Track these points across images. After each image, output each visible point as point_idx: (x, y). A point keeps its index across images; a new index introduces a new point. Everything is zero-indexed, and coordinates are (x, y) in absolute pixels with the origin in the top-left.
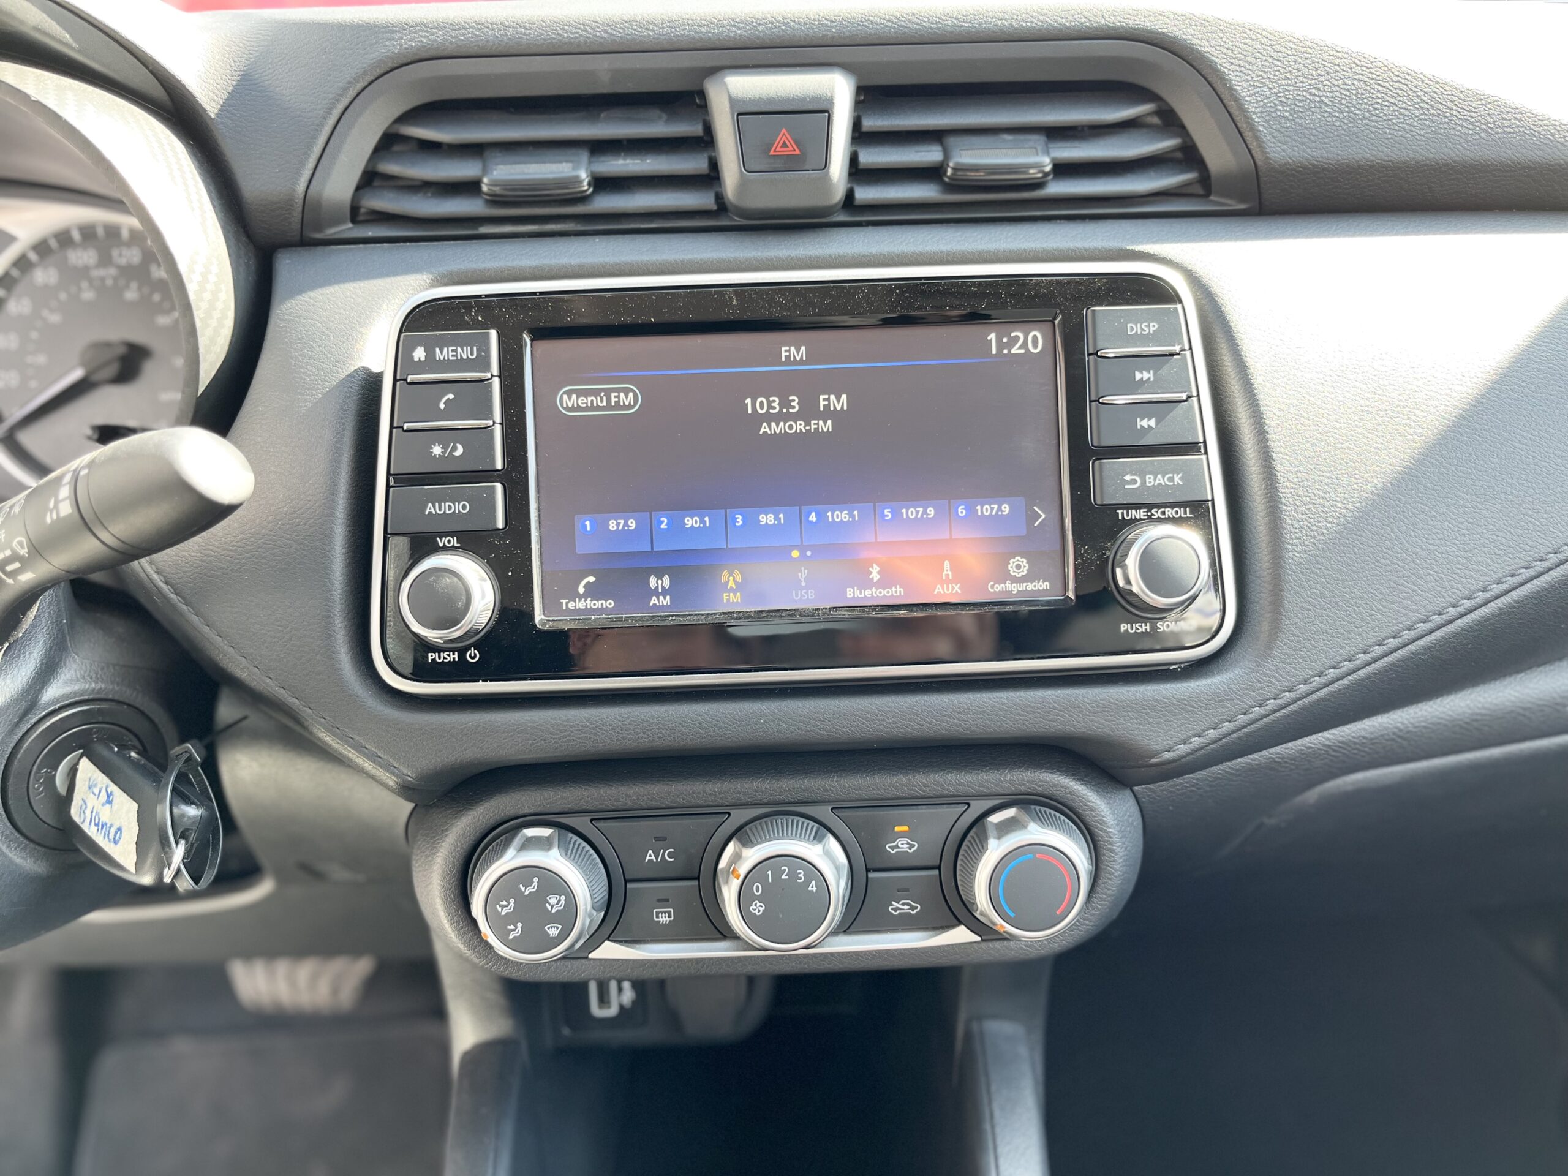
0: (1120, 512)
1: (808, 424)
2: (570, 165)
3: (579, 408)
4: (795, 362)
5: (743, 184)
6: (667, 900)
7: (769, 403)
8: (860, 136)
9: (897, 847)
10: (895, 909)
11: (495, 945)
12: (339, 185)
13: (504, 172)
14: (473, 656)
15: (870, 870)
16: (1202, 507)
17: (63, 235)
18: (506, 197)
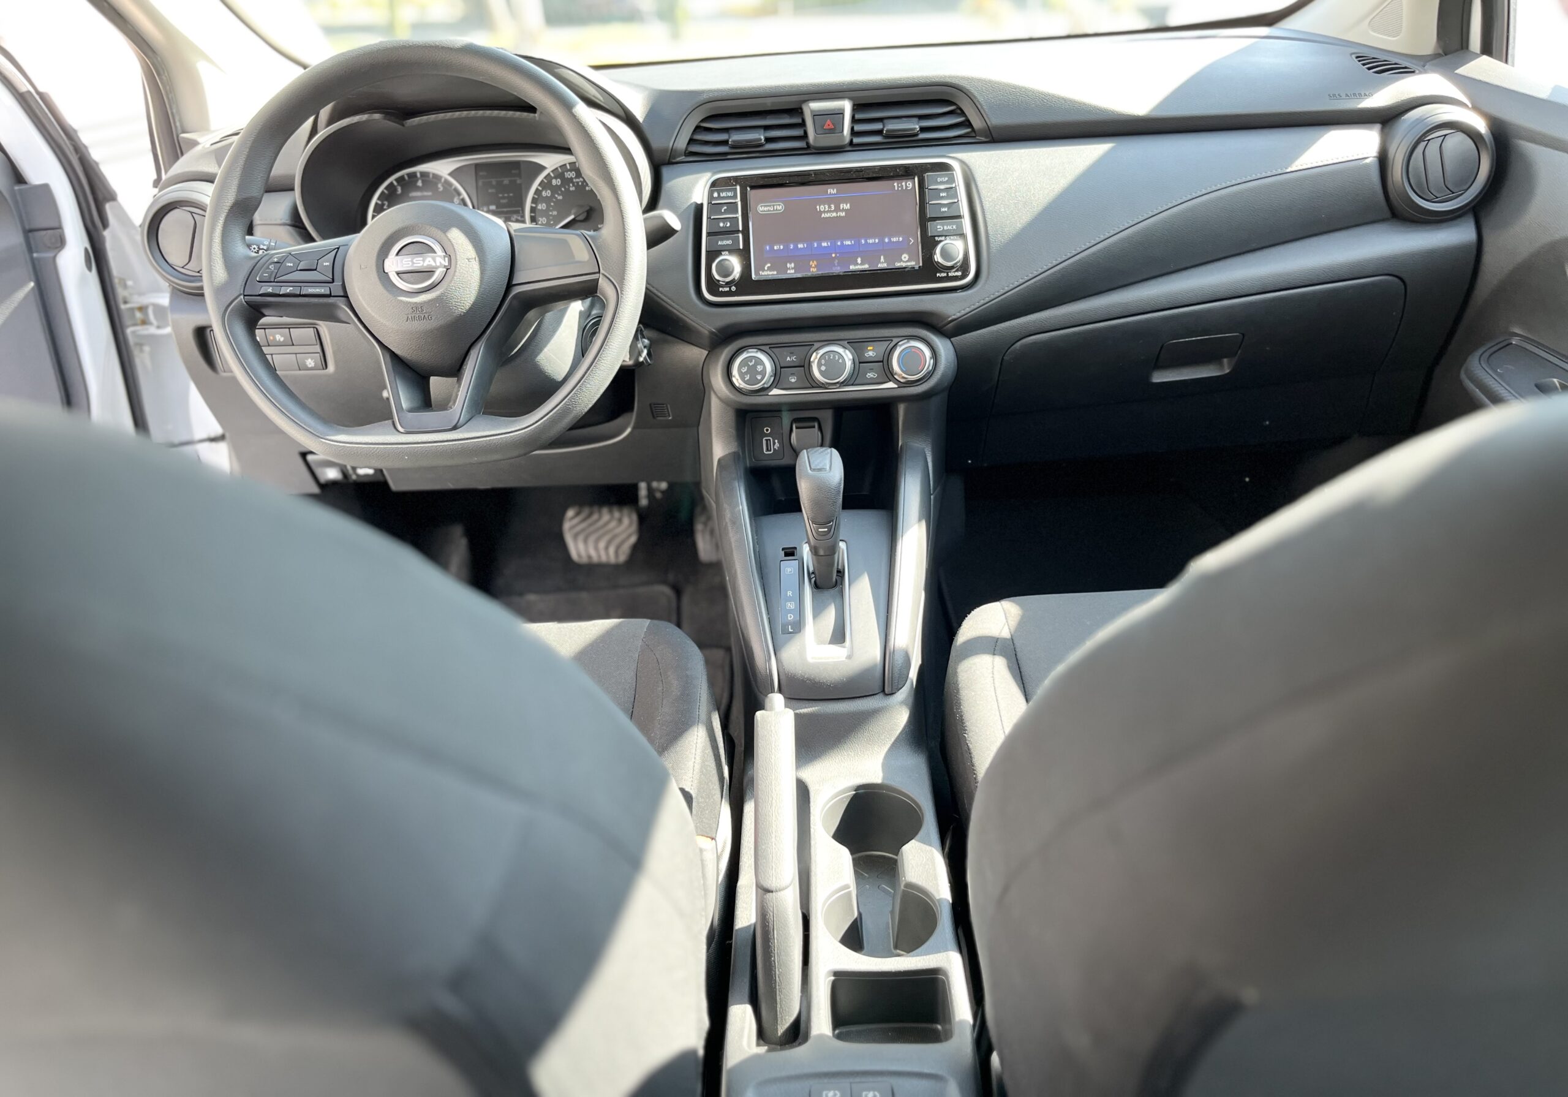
0: (936, 238)
1: (837, 213)
2: (757, 134)
3: (764, 211)
4: (833, 194)
5: (815, 137)
6: (794, 374)
7: (825, 207)
8: (854, 120)
9: (869, 354)
10: (867, 376)
11: (740, 384)
12: (682, 143)
13: (736, 137)
14: (733, 288)
15: (860, 363)
16: (962, 236)
17: (564, 167)
18: (736, 146)
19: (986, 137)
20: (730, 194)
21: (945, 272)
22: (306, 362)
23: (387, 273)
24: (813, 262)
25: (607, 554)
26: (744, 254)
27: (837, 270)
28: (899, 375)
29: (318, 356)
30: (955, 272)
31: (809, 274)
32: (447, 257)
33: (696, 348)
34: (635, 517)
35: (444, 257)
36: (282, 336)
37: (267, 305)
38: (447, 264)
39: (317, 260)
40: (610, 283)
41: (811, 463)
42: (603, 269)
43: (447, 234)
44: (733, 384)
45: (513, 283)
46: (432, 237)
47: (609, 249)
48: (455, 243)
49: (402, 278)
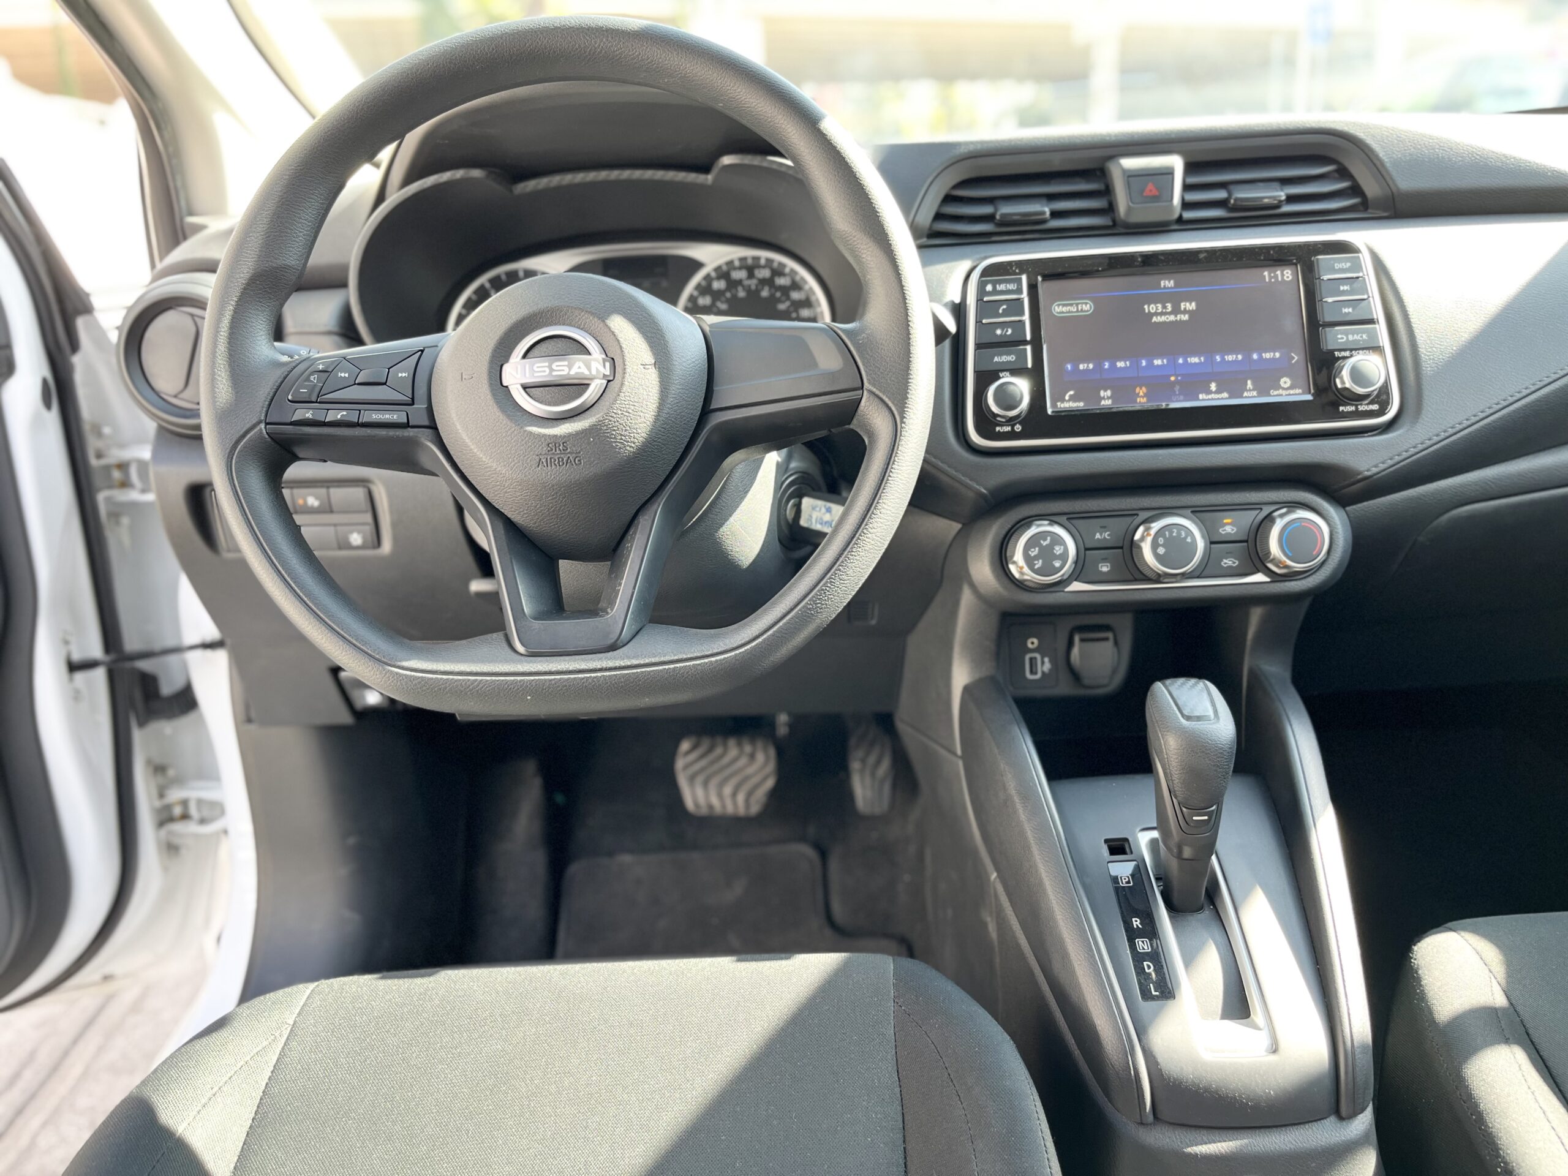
0: (1336, 353)
1: (1176, 316)
2: (1040, 205)
3: (1063, 312)
4: (1168, 288)
5: (1129, 210)
6: (1106, 559)
7: (1157, 307)
8: (1187, 187)
9: (1225, 530)
10: (1225, 563)
11: (1022, 573)
13: (1007, 209)
14: (1018, 428)
15: (1215, 544)
16: (1377, 350)
17: (730, 263)
18: (1006, 222)
19: (1385, 210)
20: (1011, 287)
21: (1352, 405)
22: (348, 538)
23: (507, 387)
24: (1141, 389)
25: (735, 804)
26: (1036, 374)
27: (1178, 400)
28: (1277, 563)
29: (369, 529)
30: (1368, 404)
31: (1138, 407)
32: (608, 360)
33: (946, 520)
34: (772, 752)
35: (604, 361)
36: (317, 498)
37: (304, 441)
38: (608, 373)
39: (389, 369)
40: (881, 405)
41: (1181, 707)
42: (869, 383)
43: (607, 326)
44: (1010, 575)
45: (711, 408)
46: (581, 327)
47: (879, 351)
48: (620, 339)
49: (531, 395)
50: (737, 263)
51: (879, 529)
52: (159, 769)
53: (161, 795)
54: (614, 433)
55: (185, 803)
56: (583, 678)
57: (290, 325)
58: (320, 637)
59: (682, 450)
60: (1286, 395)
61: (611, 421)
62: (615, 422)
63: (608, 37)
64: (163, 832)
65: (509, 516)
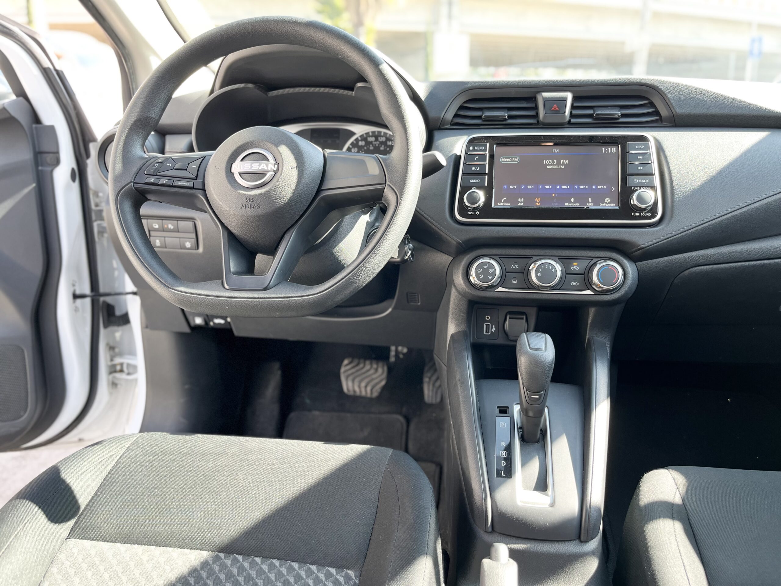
0: (633, 188)
1: (558, 166)
2: (503, 112)
3: (505, 161)
4: (556, 153)
5: (544, 117)
6: (516, 277)
8: (573, 107)
9: (574, 268)
10: (573, 284)
11: (475, 281)
12: (449, 116)
13: (488, 114)
14: (478, 213)
15: (566, 274)
16: (653, 188)
17: (367, 134)
18: (487, 119)
19: (670, 123)
20: (481, 148)
21: (638, 213)
22: (185, 244)
23: (233, 173)
24: (538, 199)
25: (366, 391)
26: (488, 190)
27: (556, 205)
28: (597, 285)
29: (194, 241)
30: (646, 213)
31: (535, 207)
32: (276, 164)
33: (444, 254)
34: (386, 368)
35: (275, 164)
36: (172, 225)
37: (150, 192)
38: (276, 169)
39: (189, 164)
40: (392, 191)
41: (530, 343)
42: (389, 181)
43: (278, 149)
44: (470, 282)
45: (322, 189)
46: (267, 149)
47: (395, 167)
48: (282, 155)
49: (242, 177)
50: (371, 134)
51: (385, 246)
52: (111, 348)
53: (112, 360)
54: (275, 195)
55: (122, 364)
56: (250, 301)
57: (167, 148)
58: (144, 274)
59: (307, 206)
60: (607, 206)
61: (274, 190)
62: (276, 191)
63: (293, 25)
64: (111, 376)
65: (231, 230)
